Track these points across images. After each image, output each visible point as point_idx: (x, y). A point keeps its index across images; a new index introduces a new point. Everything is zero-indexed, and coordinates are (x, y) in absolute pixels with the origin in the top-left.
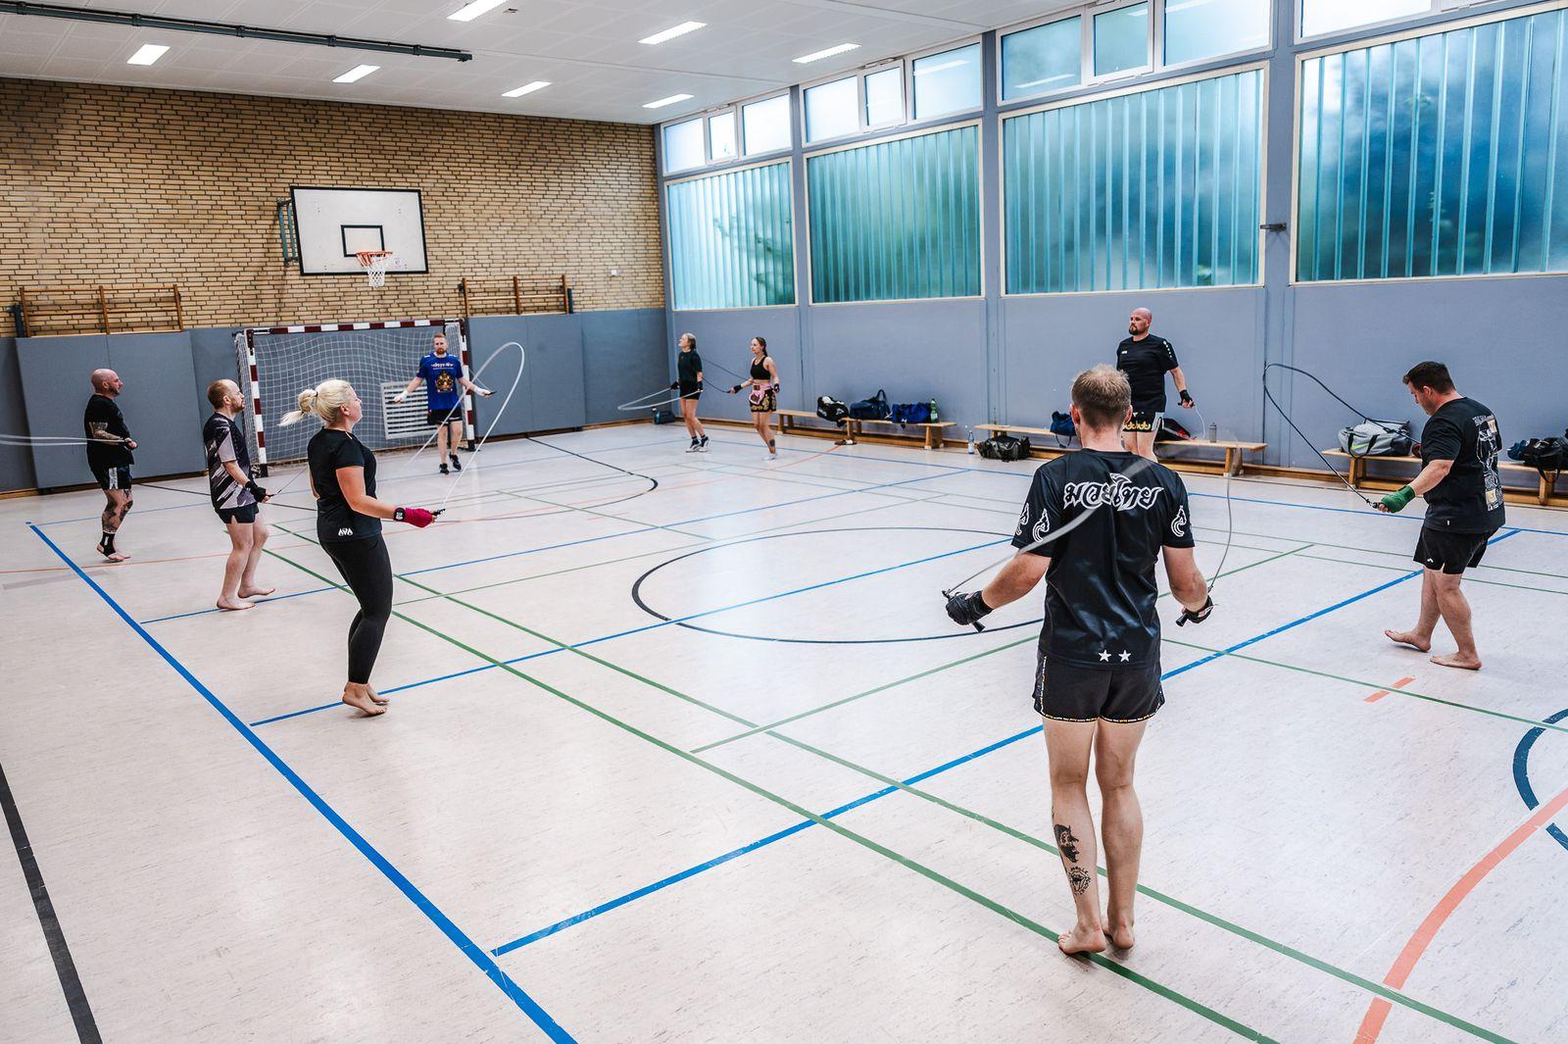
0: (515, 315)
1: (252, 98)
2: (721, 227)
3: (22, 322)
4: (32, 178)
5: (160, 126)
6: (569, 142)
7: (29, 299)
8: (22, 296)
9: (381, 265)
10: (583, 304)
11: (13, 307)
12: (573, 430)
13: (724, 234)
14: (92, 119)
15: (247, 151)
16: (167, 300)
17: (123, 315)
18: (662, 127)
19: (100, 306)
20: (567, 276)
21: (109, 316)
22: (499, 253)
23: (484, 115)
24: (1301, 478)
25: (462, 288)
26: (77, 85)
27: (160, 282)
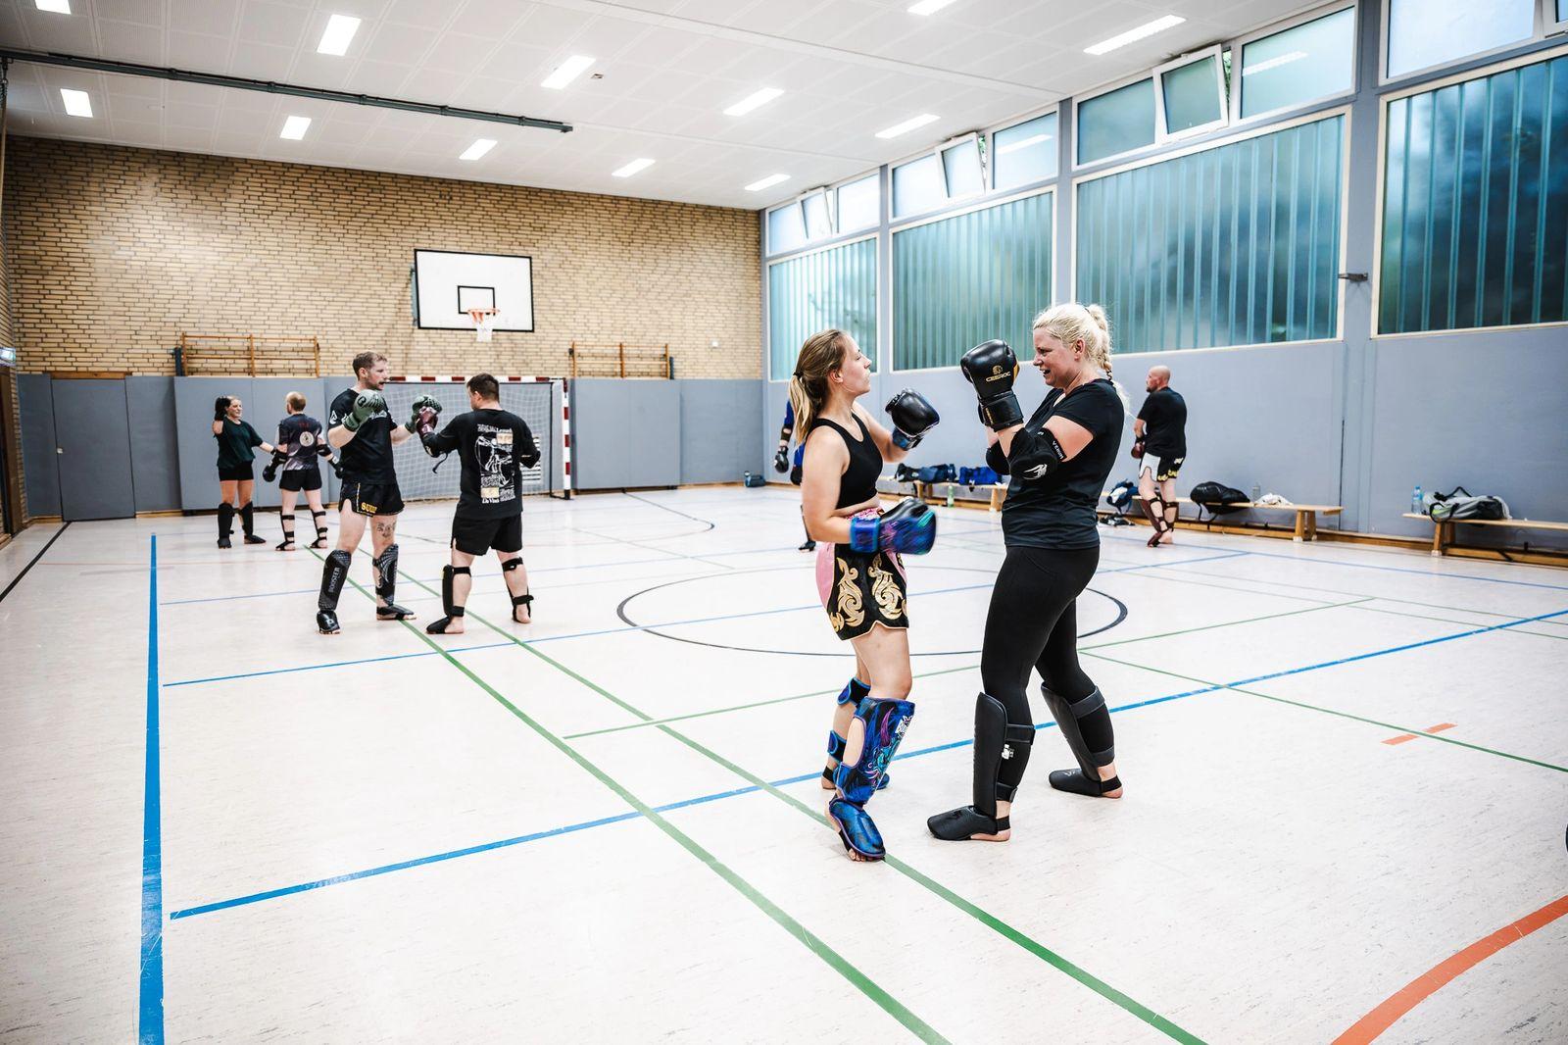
0: (619, 378)
1: (395, 176)
2: (815, 303)
3: (182, 364)
4: (201, 239)
5: (314, 197)
6: (679, 223)
7: (190, 343)
8: (184, 340)
9: (490, 323)
10: (683, 370)
11: (175, 349)
12: (668, 488)
13: (816, 308)
14: (255, 191)
15: (388, 222)
16: (308, 350)
17: (269, 361)
18: (767, 212)
19: (249, 353)
20: (670, 346)
21: (256, 361)
22: (608, 322)
23: (602, 196)
24: (1380, 544)
25: (571, 352)
26: (246, 161)
27: (302, 333)
